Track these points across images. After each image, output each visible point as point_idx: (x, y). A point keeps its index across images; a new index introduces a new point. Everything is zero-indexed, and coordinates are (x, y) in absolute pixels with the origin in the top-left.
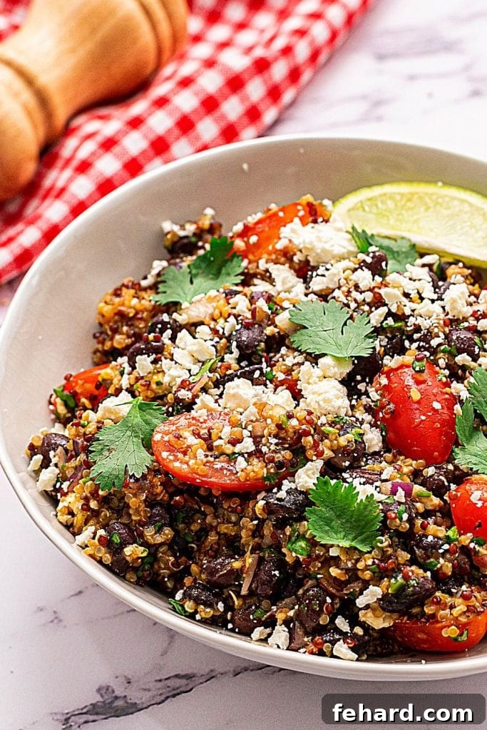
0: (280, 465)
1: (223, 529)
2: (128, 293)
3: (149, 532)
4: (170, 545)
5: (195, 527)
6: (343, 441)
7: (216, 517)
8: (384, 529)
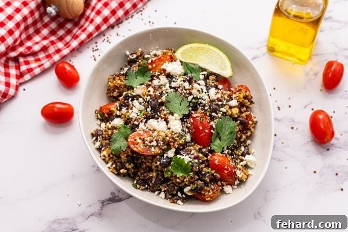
0: (163, 150)
1: (147, 164)
2: (117, 78)
3: (127, 165)
4: (133, 168)
5: (139, 162)
6: (181, 142)
7: (145, 160)
8: (192, 170)
